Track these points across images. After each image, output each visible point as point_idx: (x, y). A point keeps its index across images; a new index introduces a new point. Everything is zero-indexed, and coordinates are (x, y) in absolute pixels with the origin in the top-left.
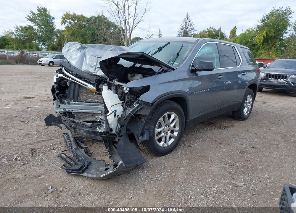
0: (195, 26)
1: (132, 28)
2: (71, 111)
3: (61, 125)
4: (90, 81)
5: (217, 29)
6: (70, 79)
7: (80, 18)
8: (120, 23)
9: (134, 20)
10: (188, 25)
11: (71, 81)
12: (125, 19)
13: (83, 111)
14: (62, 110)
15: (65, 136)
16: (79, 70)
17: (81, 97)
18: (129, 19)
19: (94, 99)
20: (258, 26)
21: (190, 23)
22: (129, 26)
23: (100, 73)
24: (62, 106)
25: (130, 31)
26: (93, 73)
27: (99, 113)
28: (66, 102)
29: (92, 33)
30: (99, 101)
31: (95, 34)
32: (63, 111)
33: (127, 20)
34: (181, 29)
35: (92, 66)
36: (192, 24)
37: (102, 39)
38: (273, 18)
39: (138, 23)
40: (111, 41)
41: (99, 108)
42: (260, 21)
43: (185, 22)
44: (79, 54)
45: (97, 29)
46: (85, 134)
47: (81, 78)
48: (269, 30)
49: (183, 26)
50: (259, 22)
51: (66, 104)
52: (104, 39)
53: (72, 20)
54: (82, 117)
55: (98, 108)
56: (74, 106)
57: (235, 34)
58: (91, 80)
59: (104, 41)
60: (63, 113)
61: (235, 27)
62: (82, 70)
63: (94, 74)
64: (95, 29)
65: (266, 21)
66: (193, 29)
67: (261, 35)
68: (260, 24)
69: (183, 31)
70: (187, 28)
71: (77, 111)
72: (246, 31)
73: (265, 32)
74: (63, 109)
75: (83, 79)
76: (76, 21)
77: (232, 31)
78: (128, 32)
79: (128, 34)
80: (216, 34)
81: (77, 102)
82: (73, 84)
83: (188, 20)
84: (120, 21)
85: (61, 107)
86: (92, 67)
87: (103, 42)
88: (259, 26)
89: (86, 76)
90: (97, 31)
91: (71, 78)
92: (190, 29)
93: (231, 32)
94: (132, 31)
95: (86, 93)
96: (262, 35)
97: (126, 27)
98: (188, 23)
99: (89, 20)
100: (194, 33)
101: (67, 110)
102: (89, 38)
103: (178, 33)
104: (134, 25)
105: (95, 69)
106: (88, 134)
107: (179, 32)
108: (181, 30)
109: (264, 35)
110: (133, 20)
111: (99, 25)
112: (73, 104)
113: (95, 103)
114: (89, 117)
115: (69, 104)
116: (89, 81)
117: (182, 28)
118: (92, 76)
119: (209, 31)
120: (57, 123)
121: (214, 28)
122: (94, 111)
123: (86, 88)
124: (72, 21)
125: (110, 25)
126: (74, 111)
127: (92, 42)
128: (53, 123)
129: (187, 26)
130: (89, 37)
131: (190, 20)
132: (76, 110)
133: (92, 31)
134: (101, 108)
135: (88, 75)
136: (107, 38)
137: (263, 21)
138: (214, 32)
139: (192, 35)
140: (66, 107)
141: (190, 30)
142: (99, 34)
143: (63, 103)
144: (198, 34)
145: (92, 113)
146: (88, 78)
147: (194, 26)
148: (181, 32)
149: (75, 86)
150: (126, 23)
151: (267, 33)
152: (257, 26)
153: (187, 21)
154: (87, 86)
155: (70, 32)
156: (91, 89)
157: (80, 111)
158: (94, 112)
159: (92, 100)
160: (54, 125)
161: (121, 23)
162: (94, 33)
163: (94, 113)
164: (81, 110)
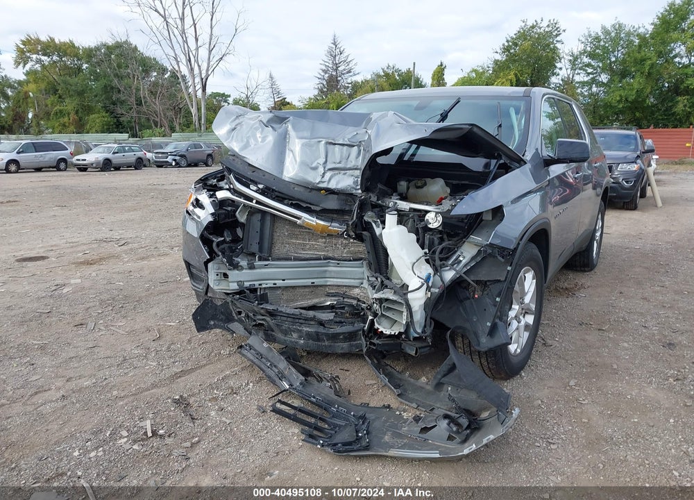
0: (356, 64)
1: (207, 70)
2: (257, 286)
3: (231, 326)
4: (309, 206)
5: (404, 69)
6: (253, 204)
7: (66, 49)
8: (176, 59)
9: (210, 51)
10: (337, 62)
11: (255, 208)
12: (186, 49)
13: (288, 283)
14: (234, 286)
15: (245, 352)
16: (275, 178)
17: (279, 249)
18: (197, 49)
19: (316, 249)
20: (496, 62)
21: (343, 57)
22: (199, 66)
23: (337, 183)
24: (234, 275)
25: (202, 79)
26: (318, 184)
27: (328, 284)
28: (244, 263)
29: (105, 86)
30: (330, 255)
31: (112, 88)
32: (237, 287)
33: (194, 52)
34: (323, 71)
35: (314, 165)
36: (349, 60)
37: (133, 99)
38: (527, 44)
39: (221, 58)
40: (155, 104)
41: (331, 272)
42: (499, 51)
43: (331, 55)
44: (271, 137)
45: (116, 75)
46: (302, 342)
47: (280, 199)
48: (520, 69)
49: (327, 64)
50: (497, 52)
51: (242, 268)
52: (137, 101)
53: (44, 55)
54: (285, 297)
55: (326, 271)
56: (265, 273)
57: (443, 79)
58: (312, 202)
59: (137, 104)
60: (236, 293)
61: (441, 65)
62: (283, 178)
63: (322, 185)
64: (112, 75)
65: (512, 51)
66: (349, 72)
67: (504, 80)
68: (498, 57)
69: (327, 75)
70: (336, 70)
71: (272, 286)
72: (471, 72)
73: (512, 73)
74: (236, 284)
75: (286, 201)
76: (55, 58)
77: (434, 72)
78: (197, 80)
79: (199, 86)
80: (403, 81)
81: (273, 261)
82: (259, 216)
83: (338, 50)
84: (176, 55)
85: (230, 279)
86: (315, 169)
87: (135, 106)
88: (498, 60)
89: (298, 192)
90: (116, 81)
91: (254, 201)
92: (344, 70)
93: (434, 75)
94: (207, 79)
95: (291, 236)
96: (506, 80)
97: (192, 69)
98: (337, 58)
99: (90, 53)
100: (355, 79)
101: (247, 284)
102: (97, 99)
103: (318, 81)
104: (211, 63)
105: (324, 174)
106: (311, 342)
107: (319, 78)
108: (323, 74)
109: (511, 80)
110: (208, 52)
111: (119, 66)
112: (261, 267)
113: (320, 259)
114: (304, 297)
115: (252, 267)
116: (304, 205)
117: (324, 68)
118: (314, 192)
119: (387, 75)
120: (221, 320)
121: (396, 67)
122: (317, 282)
123: (296, 223)
124: (44, 58)
125: (147, 65)
126: (264, 286)
127: (105, 107)
128: (212, 323)
129: (337, 64)
130: (96, 96)
131: (342, 49)
132: (270, 284)
133: (103, 82)
134: (334, 272)
135: (302, 190)
136: (144, 97)
137: (506, 49)
138: (399, 75)
139: (350, 85)
140: (243, 276)
141: (343, 74)
142: (122, 89)
143: (236, 266)
144: (362, 81)
145: (314, 286)
146: (304, 199)
147: (354, 62)
148: (324, 79)
149: (263, 221)
150: (190, 60)
151: (516, 75)
152: (494, 62)
153: (335, 52)
154: (299, 218)
155: (43, 86)
156: (313, 226)
157: (280, 283)
158: (315, 284)
159: (309, 254)
160: (216, 326)
161: (179, 60)
162: (109, 85)
163: (317, 286)
164: (284, 280)
